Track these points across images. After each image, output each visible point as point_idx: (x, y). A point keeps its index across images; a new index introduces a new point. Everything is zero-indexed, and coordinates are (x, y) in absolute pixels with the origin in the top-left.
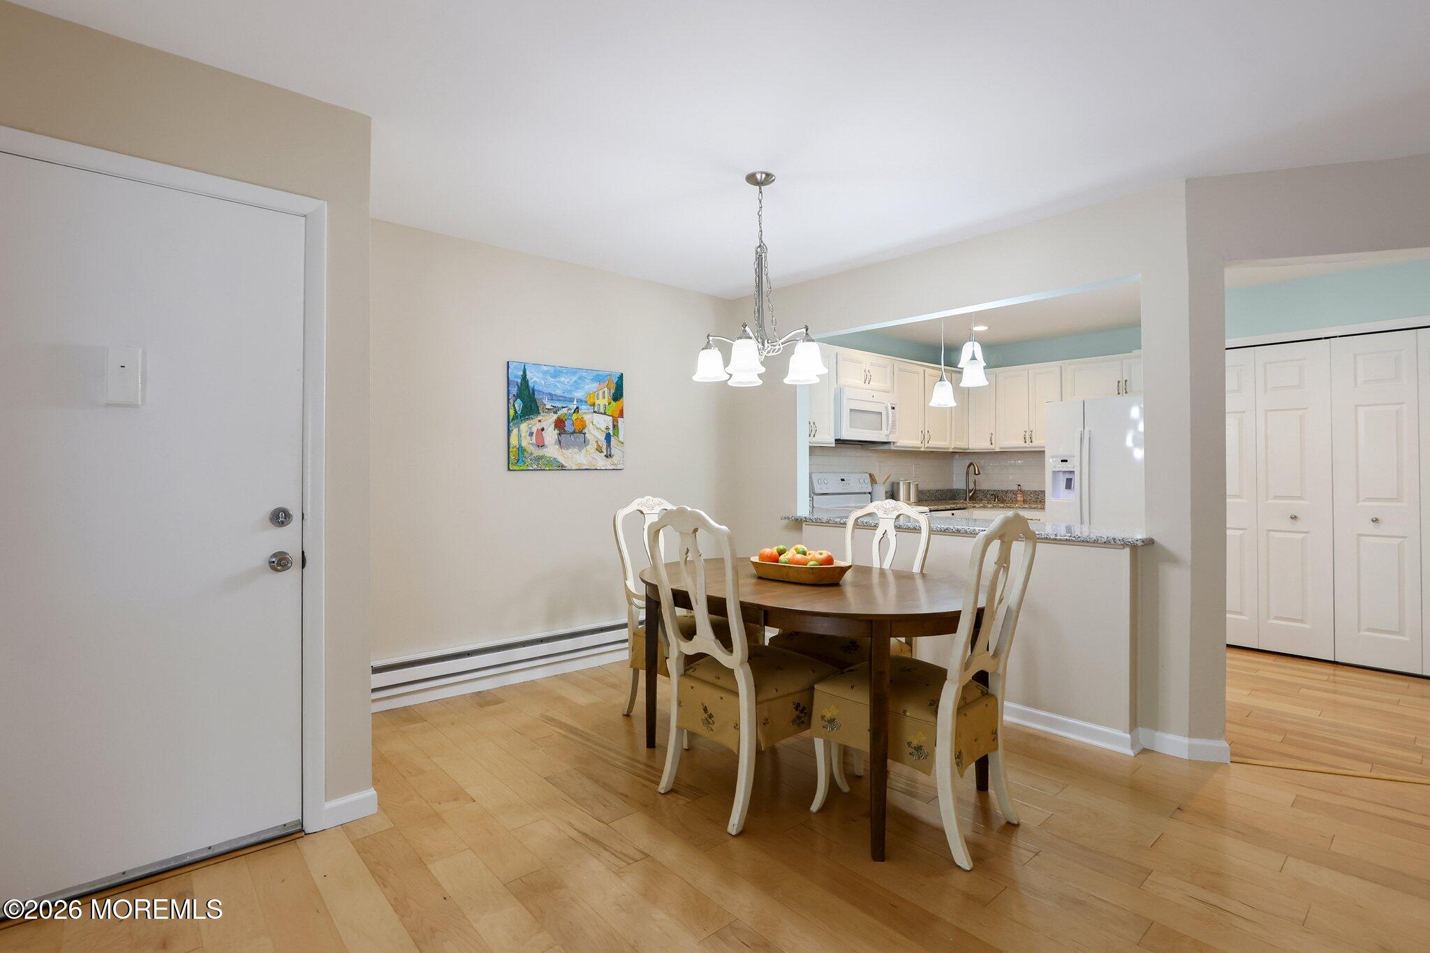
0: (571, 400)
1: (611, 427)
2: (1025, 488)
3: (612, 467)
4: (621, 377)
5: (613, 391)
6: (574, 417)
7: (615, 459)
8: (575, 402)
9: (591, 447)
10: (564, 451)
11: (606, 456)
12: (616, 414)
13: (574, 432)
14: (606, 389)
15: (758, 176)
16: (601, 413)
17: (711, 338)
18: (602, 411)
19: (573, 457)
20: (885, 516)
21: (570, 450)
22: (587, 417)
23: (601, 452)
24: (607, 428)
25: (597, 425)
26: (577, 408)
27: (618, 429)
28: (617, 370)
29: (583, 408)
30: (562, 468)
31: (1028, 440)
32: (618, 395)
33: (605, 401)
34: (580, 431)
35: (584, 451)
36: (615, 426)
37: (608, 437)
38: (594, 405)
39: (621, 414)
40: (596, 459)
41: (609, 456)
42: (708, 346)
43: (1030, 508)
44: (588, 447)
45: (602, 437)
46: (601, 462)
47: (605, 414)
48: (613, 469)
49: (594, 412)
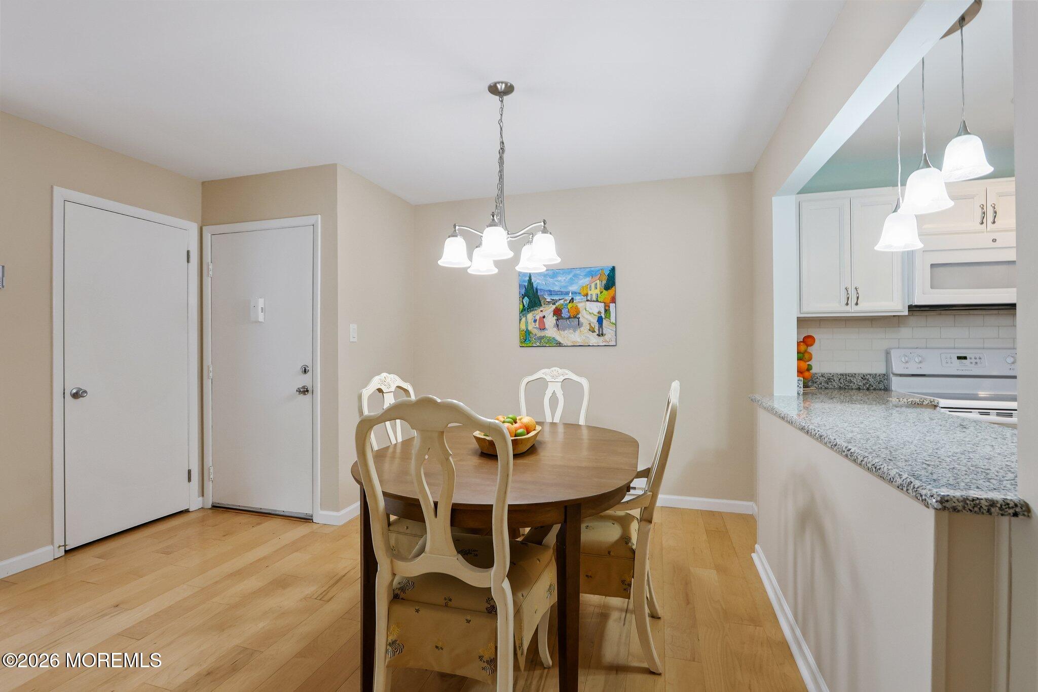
0: (567, 293)
1: (603, 311)
3: (604, 344)
4: (613, 269)
5: (604, 282)
6: (570, 306)
7: (607, 337)
8: (570, 295)
9: (585, 328)
10: (562, 332)
11: (599, 335)
12: (608, 301)
13: (570, 318)
14: (598, 282)
15: (499, 87)
16: (594, 301)
18: (594, 299)
19: (568, 336)
21: (566, 332)
22: (580, 306)
23: (594, 331)
24: (599, 313)
25: (590, 311)
26: (572, 299)
27: (610, 314)
28: (608, 264)
29: (577, 298)
30: (559, 345)
32: (610, 285)
33: (598, 291)
34: (575, 316)
35: (578, 332)
36: (607, 311)
37: (600, 320)
38: (587, 295)
39: (613, 300)
40: (588, 338)
41: (601, 335)
44: (582, 329)
45: (594, 321)
46: (594, 339)
47: (597, 301)
48: (605, 346)
49: (587, 300)
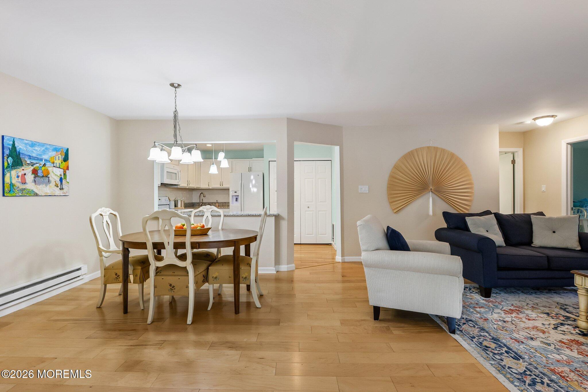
0: (41, 160)
1: (63, 175)
2: (219, 201)
3: (63, 194)
4: (68, 150)
5: (63, 157)
6: (43, 168)
7: (65, 190)
8: (43, 161)
9: (53, 184)
10: (38, 186)
11: (60, 189)
12: (65, 169)
13: (43, 176)
14: (60, 156)
15: (175, 85)
16: (57, 167)
17: (156, 143)
18: (58, 166)
19: (41, 189)
20: (207, 211)
21: (41, 186)
22: (50, 169)
23: (58, 187)
24: (61, 175)
25: (55, 173)
26: (45, 164)
27: (66, 175)
28: (66, 147)
29: (48, 164)
30: (36, 195)
31: (221, 185)
32: (66, 159)
33: (60, 162)
34: (46, 176)
35: (48, 186)
36: (65, 174)
37: (61, 180)
38: (53, 163)
39: (68, 169)
40: (54, 190)
41: (62, 189)
42: (155, 146)
43: (224, 208)
44: (51, 184)
45: (58, 180)
46: (58, 192)
47: (59, 168)
48: (64, 196)
49: (54, 166)
